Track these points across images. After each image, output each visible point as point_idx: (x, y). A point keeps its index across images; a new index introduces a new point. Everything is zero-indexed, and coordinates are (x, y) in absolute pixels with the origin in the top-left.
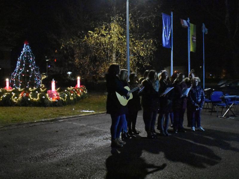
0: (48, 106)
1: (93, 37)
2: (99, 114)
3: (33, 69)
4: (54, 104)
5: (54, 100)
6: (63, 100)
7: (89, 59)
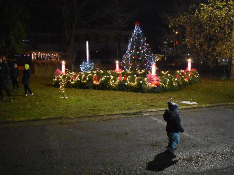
0: (145, 92)
1: (206, 10)
2: (202, 107)
3: (143, 51)
4: (153, 91)
5: (153, 86)
6: (163, 86)
7: (203, 38)
